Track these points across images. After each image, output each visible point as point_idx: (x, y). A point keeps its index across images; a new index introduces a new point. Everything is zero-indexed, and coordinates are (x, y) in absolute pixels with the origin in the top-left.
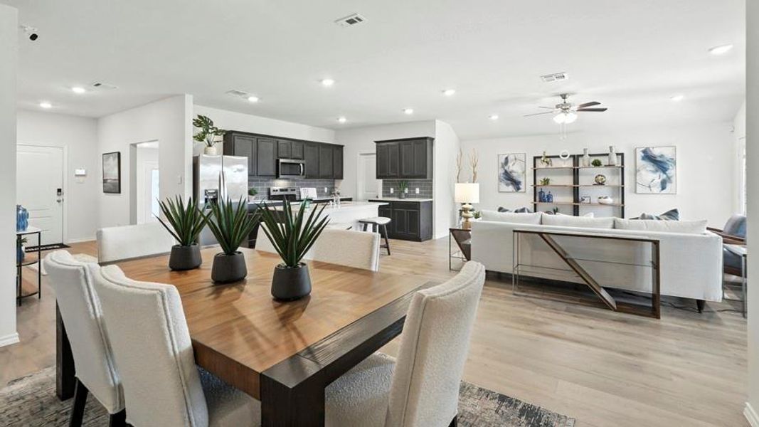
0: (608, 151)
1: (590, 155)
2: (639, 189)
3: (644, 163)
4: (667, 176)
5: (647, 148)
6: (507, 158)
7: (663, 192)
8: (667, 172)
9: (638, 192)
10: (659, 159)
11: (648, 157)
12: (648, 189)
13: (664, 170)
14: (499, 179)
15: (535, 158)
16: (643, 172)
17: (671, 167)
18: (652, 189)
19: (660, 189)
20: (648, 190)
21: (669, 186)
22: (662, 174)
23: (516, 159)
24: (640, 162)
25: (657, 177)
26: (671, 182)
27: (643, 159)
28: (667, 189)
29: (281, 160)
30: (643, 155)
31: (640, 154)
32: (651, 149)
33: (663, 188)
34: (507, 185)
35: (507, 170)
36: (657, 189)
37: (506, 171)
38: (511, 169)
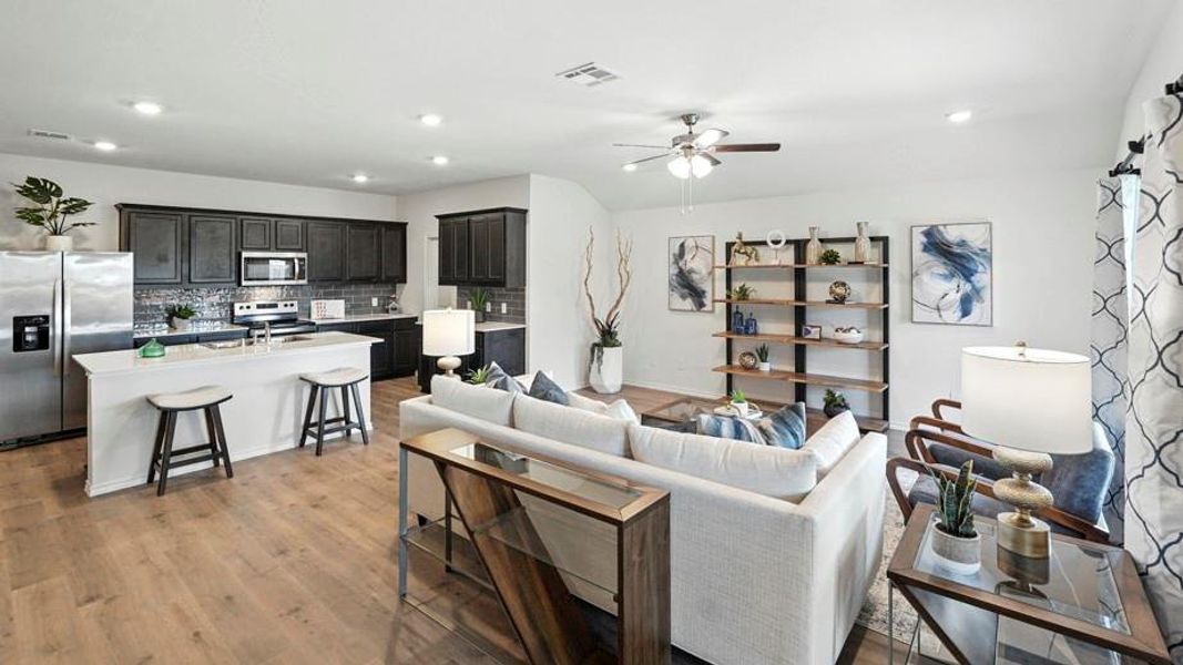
0: (853, 233)
1: (821, 241)
2: (919, 314)
3: (927, 257)
4: (973, 287)
5: (932, 226)
6: (682, 245)
7: (965, 321)
8: (973, 278)
9: (915, 320)
10: (958, 250)
11: (936, 245)
12: (936, 313)
13: (968, 274)
14: (670, 284)
15: (729, 246)
16: (925, 277)
17: (981, 268)
18: (942, 313)
19: (960, 314)
20: (934, 317)
21: (976, 308)
22: (962, 282)
23: (697, 247)
24: (921, 257)
25: (953, 289)
26: (981, 300)
27: (926, 249)
28: (973, 314)
29: (245, 254)
30: (925, 240)
31: (919, 239)
32: (941, 228)
33: (966, 313)
34: (683, 297)
35: (683, 268)
36: (953, 315)
37: (681, 271)
38: (690, 265)
